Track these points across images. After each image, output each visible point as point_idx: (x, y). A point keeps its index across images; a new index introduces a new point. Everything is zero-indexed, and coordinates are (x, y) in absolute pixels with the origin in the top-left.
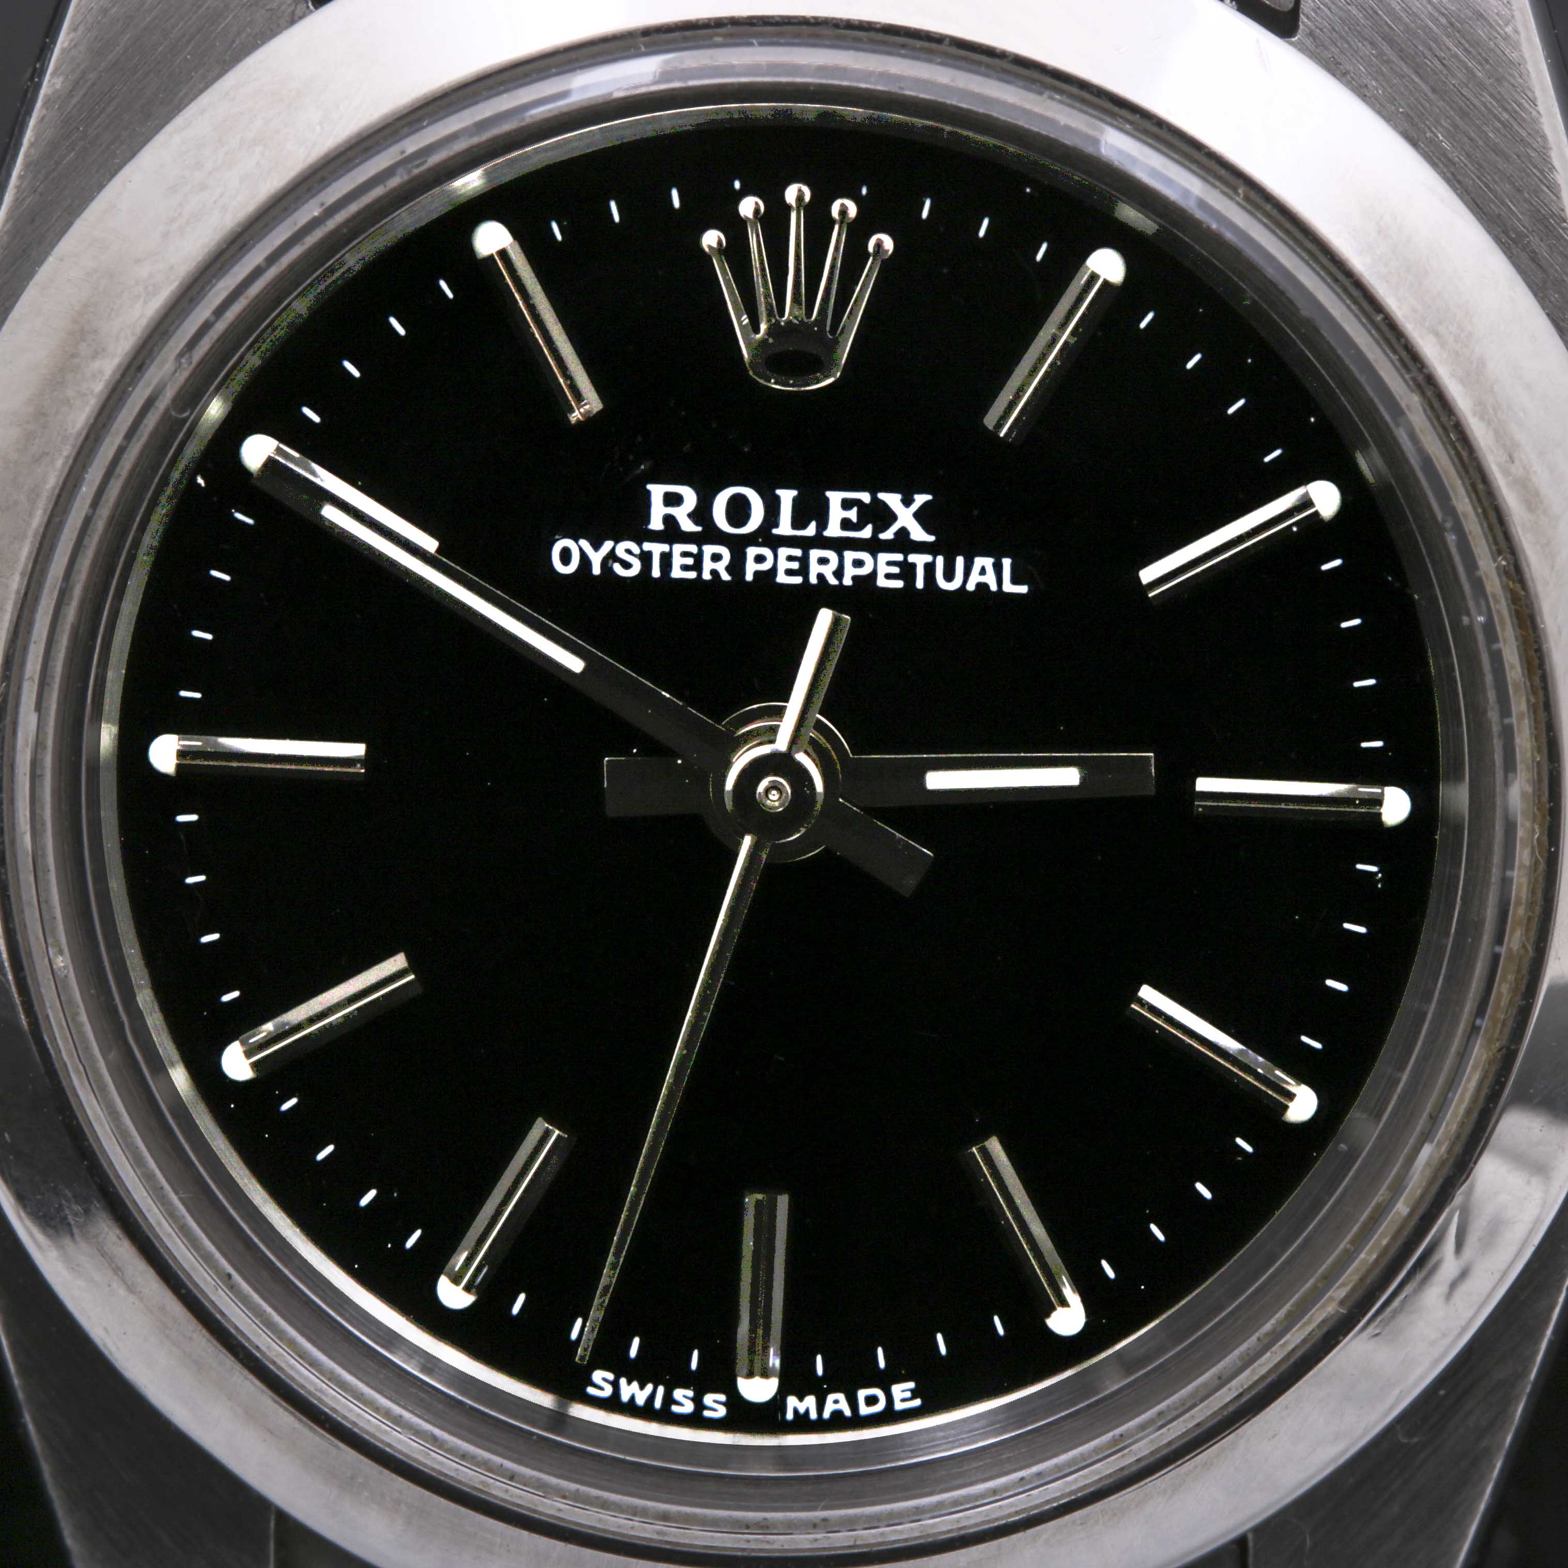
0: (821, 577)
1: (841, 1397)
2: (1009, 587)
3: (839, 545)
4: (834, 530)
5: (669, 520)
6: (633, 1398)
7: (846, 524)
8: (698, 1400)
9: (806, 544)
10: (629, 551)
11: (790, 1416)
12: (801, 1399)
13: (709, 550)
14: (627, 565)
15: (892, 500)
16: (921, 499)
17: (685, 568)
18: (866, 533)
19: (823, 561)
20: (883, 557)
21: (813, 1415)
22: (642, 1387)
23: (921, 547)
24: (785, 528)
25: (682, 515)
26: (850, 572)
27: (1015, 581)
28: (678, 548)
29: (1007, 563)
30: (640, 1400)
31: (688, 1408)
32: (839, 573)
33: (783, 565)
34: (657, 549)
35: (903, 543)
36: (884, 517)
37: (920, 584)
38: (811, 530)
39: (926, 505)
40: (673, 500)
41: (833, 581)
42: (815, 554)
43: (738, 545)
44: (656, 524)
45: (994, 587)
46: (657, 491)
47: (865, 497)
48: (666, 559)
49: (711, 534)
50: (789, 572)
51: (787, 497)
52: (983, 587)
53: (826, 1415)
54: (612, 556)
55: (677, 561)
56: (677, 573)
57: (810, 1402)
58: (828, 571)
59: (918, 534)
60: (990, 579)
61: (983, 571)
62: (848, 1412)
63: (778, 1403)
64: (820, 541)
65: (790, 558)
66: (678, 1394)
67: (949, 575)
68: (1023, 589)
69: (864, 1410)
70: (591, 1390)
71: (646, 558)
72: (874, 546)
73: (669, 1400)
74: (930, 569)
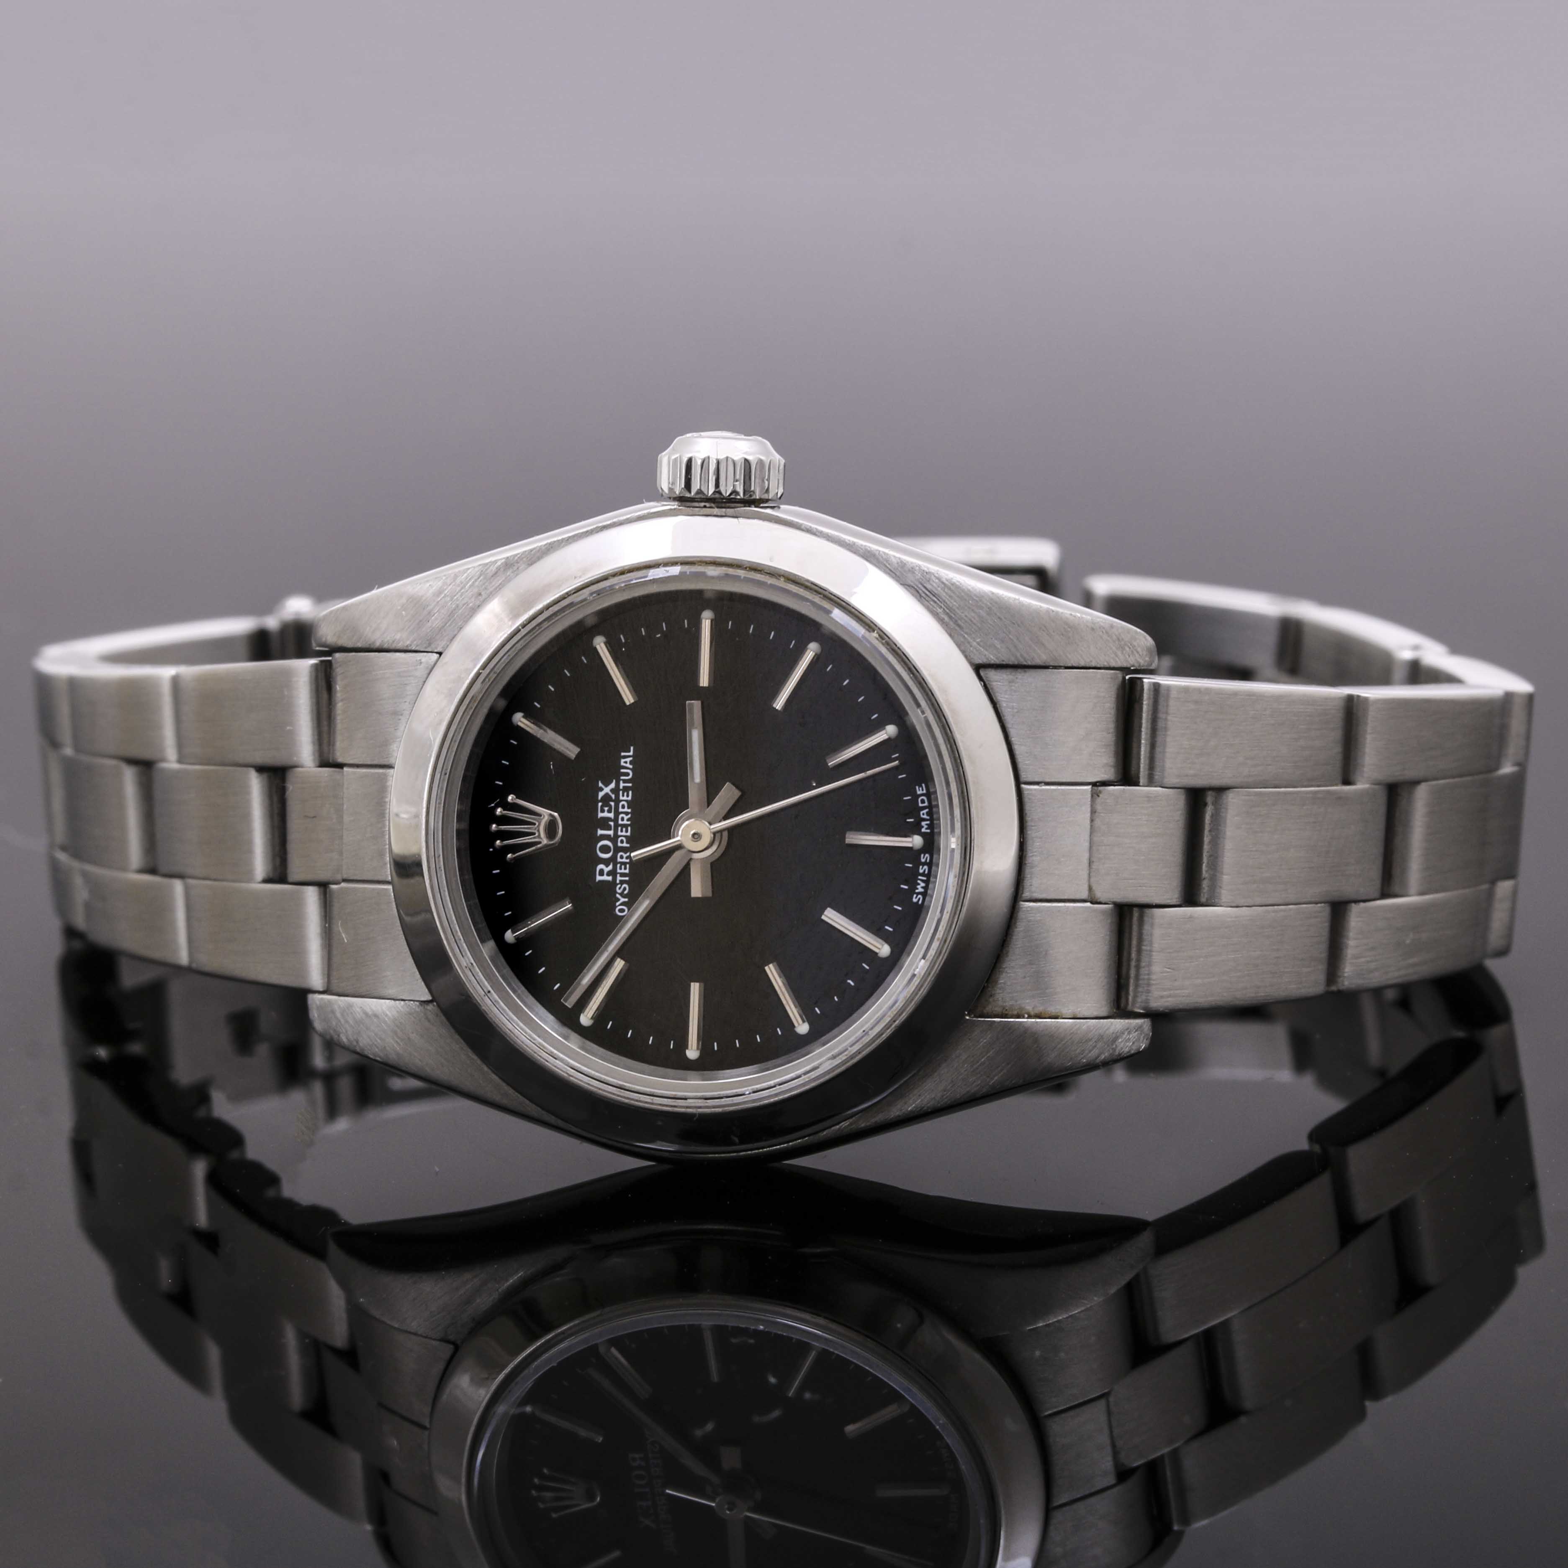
0: (628, 820)
1: (922, 813)
2: (631, 753)
3: (617, 813)
4: (611, 815)
5: (608, 874)
6: (922, 887)
7: (609, 811)
8: (924, 864)
9: (617, 825)
10: (620, 888)
11: (928, 831)
12: (923, 827)
13: (619, 860)
14: (625, 889)
15: (601, 794)
16: (600, 785)
17: (625, 869)
18: (612, 804)
19: (623, 819)
20: (621, 798)
21: (928, 822)
22: (919, 884)
23: (617, 784)
24: (611, 833)
25: (606, 870)
26: (626, 810)
27: (629, 751)
28: (619, 871)
29: (623, 754)
30: (923, 885)
31: (926, 867)
32: (627, 813)
33: (624, 833)
34: (619, 878)
35: (616, 791)
36: (606, 798)
37: (630, 785)
38: (612, 823)
39: (602, 783)
40: (602, 873)
41: (629, 816)
42: (620, 822)
43: (617, 850)
44: (610, 878)
45: (631, 759)
46: (599, 878)
47: (600, 804)
48: (622, 875)
49: (613, 860)
50: (627, 831)
51: (600, 832)
52: (631, 763)
53: (928, 818)
54: (621, 894)
55: (623, 871)
56: (627, 871)
57: (923, 823)
58: (626, 818)
59: (613, 785)
60: (628, 760)
61: (626, 762)
62: (927, 810)
63: (923, 835)
64: (616, 820)
65: (622, 831)
66: (921, 871)
67: (627, 774)
68: (632, 748)
69: (926, 804)
70: (920, 902)
71: (622, 882)
72: (617, 801)
73: (923, 875)
74: (625, 781)
